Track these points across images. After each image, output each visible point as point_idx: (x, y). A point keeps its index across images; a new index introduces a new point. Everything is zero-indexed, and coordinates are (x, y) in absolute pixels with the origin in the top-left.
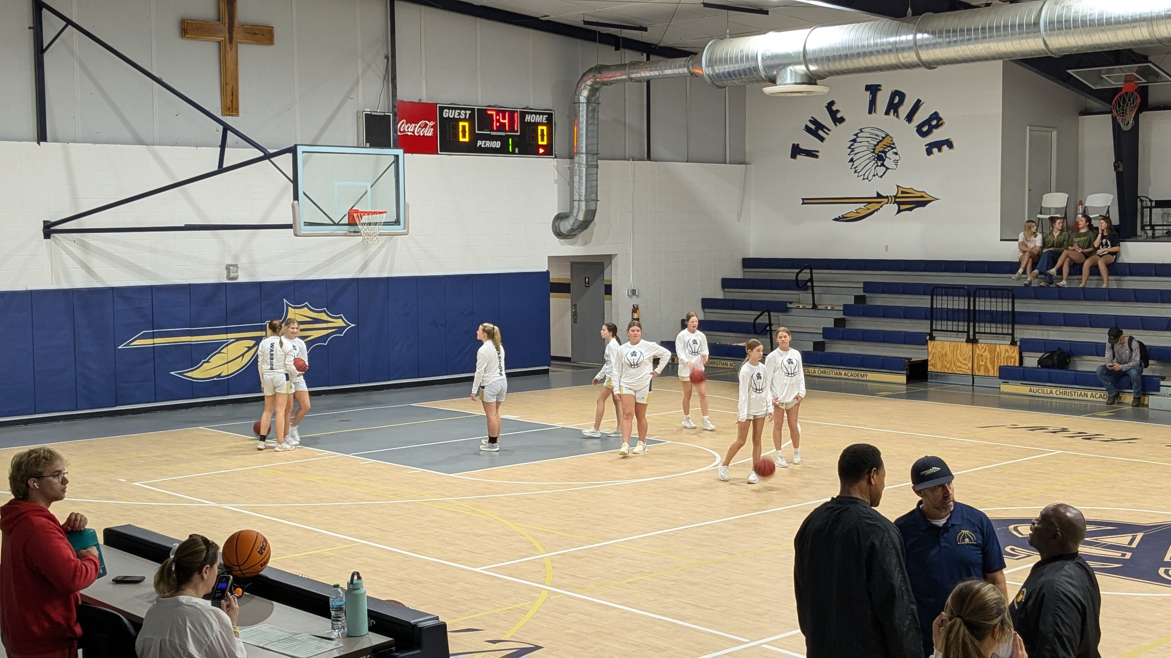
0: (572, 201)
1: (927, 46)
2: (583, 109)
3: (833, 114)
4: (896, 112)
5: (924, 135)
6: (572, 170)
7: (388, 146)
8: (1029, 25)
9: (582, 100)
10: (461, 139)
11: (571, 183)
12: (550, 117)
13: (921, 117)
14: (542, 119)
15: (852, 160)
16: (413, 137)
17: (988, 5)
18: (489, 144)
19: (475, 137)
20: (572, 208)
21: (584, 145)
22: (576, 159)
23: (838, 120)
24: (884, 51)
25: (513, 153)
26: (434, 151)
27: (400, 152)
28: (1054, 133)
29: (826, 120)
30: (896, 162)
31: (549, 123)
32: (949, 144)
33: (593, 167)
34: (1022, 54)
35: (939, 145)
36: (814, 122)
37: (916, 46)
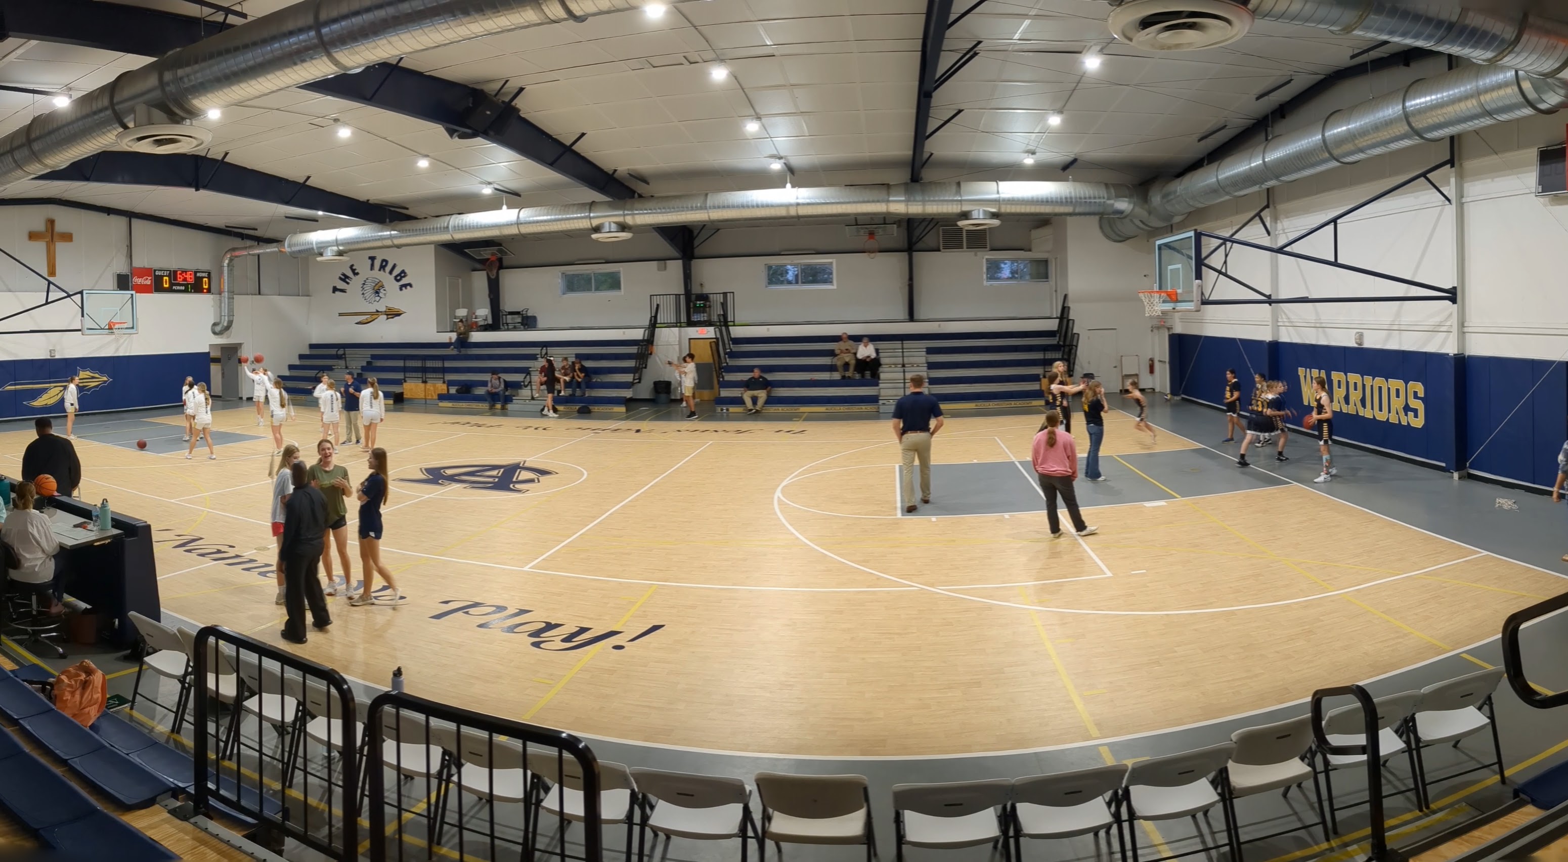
0: (221, 316)
1: (396, 237)
2: (226, 269)
3: (353, 271)
4: (384, 270)
5: (398, 281)
6: (220, 300)
7: (128, 290)
8: (444, 228)
9: (225, 264)
10: (165, 286)
11: (220, 307)
12: (209, 274)
13: (397, 272)
14: (206, 274)
15: (363, 294)
16: (141, 285)
17: (426, 218)
18: (178, 288)
19: (171, 284)
20: (221, 319)
21: (226, 288)
22: (223, 295)
23: (356, 274)
24: (376, 240)
25: (191, 292)
26: (151, 292)
27: (133, 292)
28: (460, 280)
29: (350, 274)
30: (385, 294)
31: (209, 277)
32: (410, 285)
33: (231, 299)
34: (442, 241)
35: (405, 286)
36: (344, 275)
37: (391, 237)
